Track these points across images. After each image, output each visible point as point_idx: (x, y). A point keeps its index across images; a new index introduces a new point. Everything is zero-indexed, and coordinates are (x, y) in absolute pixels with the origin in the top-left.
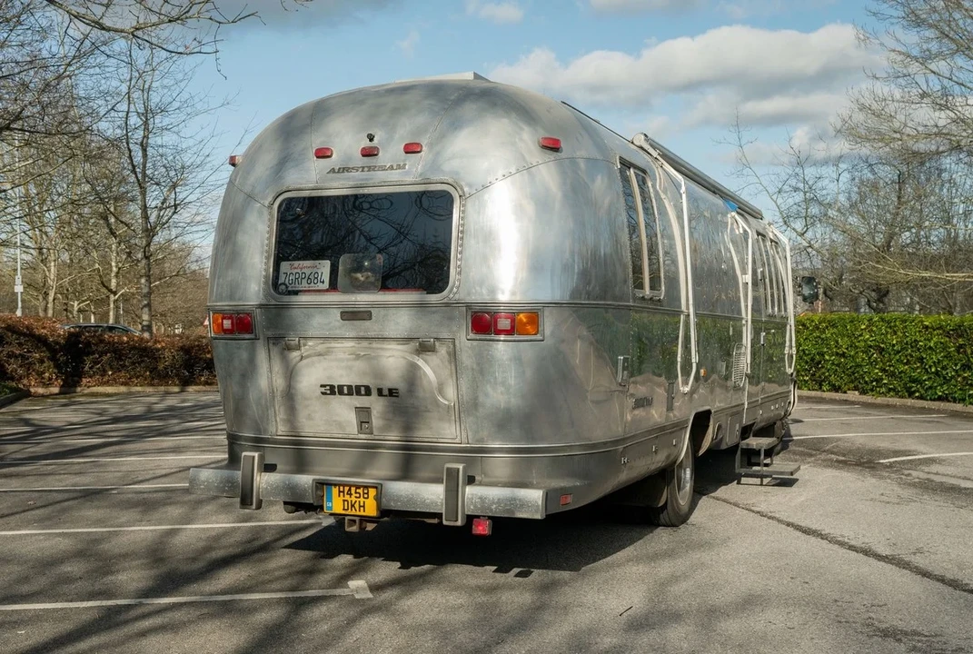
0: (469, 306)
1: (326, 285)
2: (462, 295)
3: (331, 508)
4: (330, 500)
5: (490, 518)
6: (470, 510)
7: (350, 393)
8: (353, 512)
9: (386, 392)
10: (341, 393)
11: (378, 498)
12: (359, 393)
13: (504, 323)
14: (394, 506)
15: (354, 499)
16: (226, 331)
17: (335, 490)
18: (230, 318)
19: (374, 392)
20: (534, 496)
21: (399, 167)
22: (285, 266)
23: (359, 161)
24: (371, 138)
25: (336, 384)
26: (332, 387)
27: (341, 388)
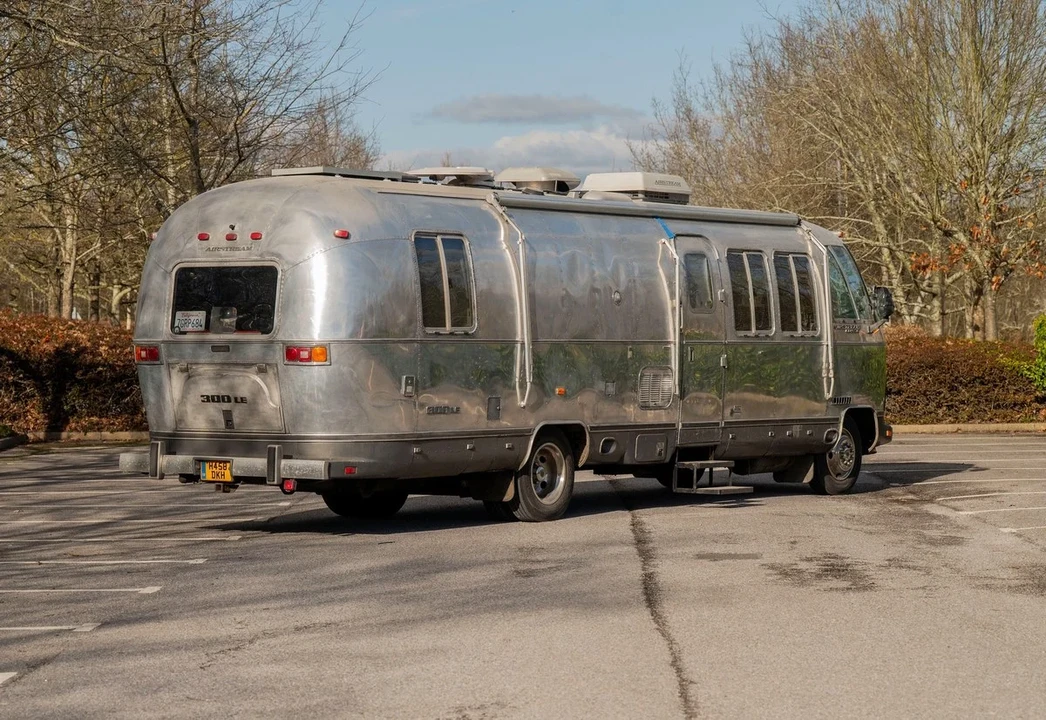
0: (284, 343)
1: (203, 328)
2: (281, 337)
3: (204, 477)
4: (204, 471)
5: (296, 479)
6: (284, 475)
7: (218, 401)
8: (218, 479)
9: (239, 400)
10: (213, 401)
11: (231, 469)
12: (224, 401)
13: (304, 354)
14: (239, 473)
15: (218, 470)
16: (142, 359)
17: (207, 465)
18: (145, 350)
19: (233, 400)
20: (320, 465)
21: (248, 249)
22: (179, 314)
23: (225, 243)
24: (233, 227)
25: (210, 395)
26: (208, 397)
27: (213, 397)
